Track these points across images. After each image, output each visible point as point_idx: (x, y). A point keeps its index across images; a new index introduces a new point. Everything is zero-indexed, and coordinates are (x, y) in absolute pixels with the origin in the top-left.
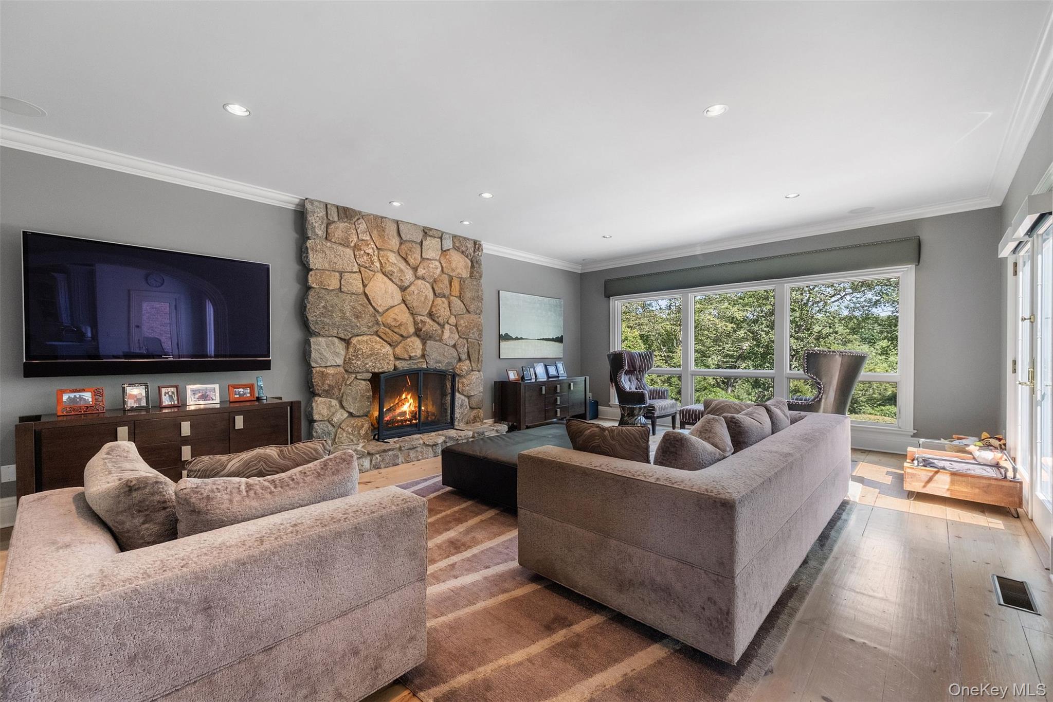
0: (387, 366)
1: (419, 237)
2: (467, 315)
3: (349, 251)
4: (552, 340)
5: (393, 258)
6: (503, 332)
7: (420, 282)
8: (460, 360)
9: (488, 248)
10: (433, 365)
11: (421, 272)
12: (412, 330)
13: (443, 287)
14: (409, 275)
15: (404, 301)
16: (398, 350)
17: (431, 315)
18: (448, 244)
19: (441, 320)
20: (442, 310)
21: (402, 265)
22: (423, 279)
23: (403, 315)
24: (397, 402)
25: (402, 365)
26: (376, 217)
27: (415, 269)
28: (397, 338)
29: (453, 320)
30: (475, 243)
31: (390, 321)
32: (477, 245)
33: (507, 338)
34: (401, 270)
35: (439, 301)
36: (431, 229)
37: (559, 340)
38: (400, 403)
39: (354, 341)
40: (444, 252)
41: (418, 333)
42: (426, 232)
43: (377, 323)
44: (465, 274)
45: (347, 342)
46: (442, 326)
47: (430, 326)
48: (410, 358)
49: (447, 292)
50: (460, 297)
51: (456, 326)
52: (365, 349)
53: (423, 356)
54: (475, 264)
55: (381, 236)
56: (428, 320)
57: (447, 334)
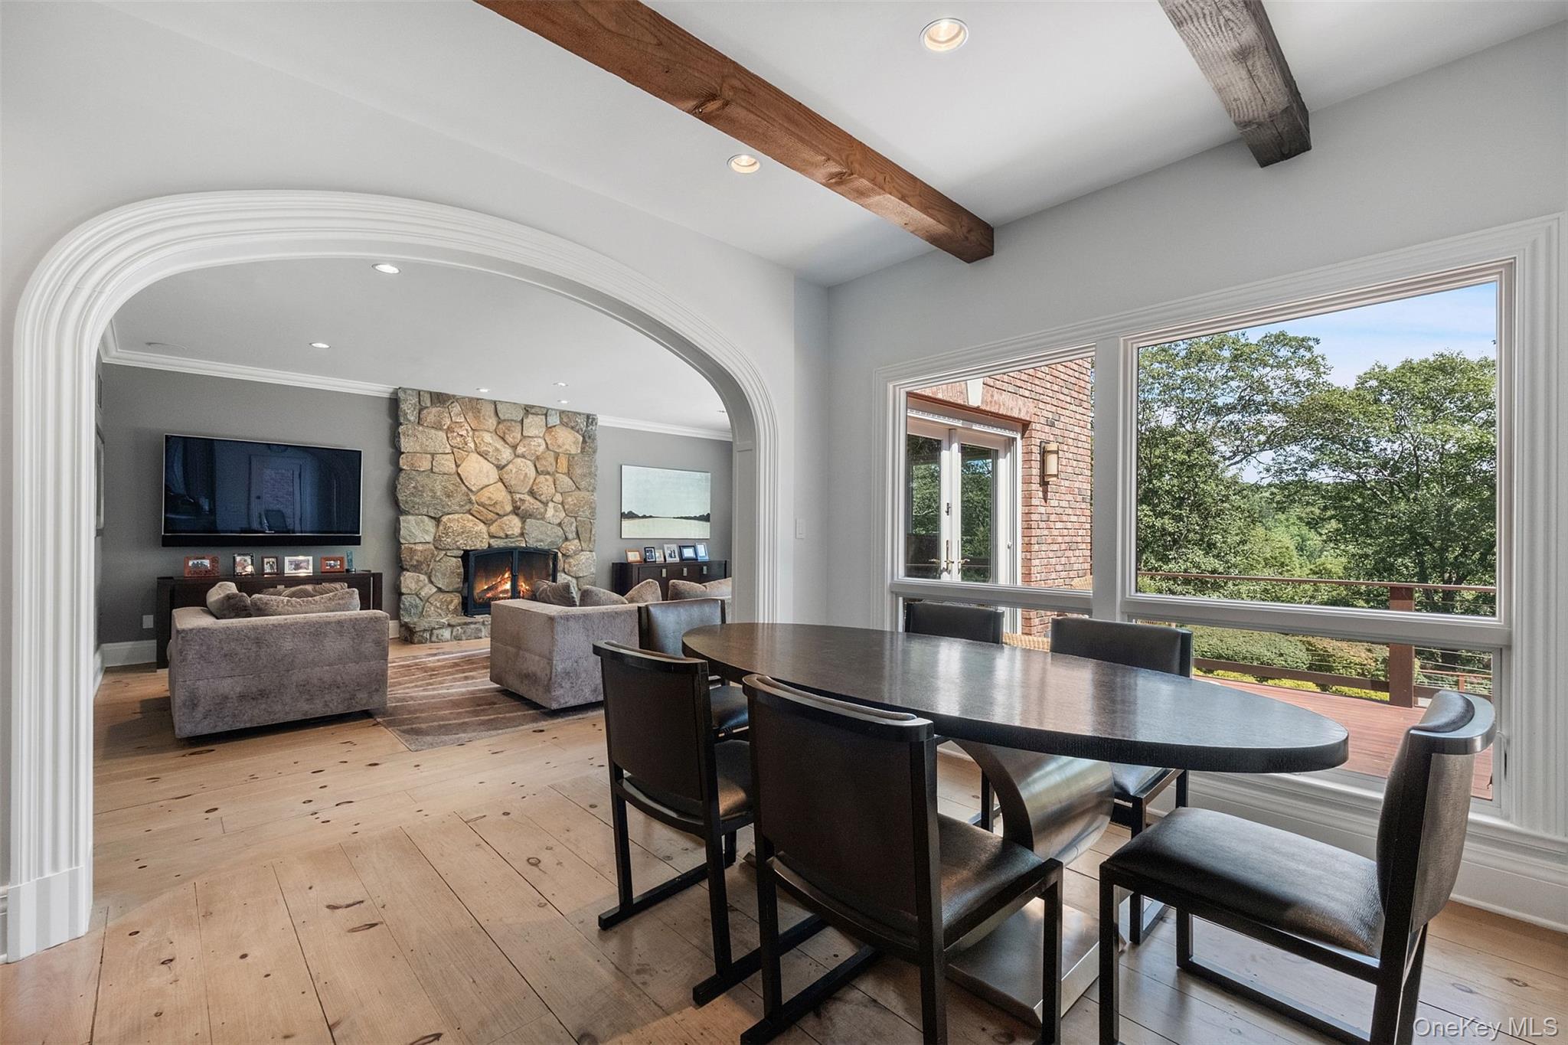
0: (482, 544)
1: (520, 414)
2: (577, 493)
3: (442, 435)
4: (695, 518)
5: (488, 437)
6: (625, 510)
7: (519, 460)
8: (566, 539)
9: (603, 420)
10: (532, 543)
11: (520, 450)
12: (509, 508)
13: (548, 463)
14: (506, 454)
15: (501, 480)
16: (493, 529)
17: (532, 493)
18: (554, 420)
19: (543, 498)
20: (546, 487)
21: (499, 444)
22: (523, 456)
23: (499, 494)
24: (499, 580)
25: (497, 543)
26: (471, 399)
27: (514, 447)
28: (491, 516)
29: (558, 498)
30: (588, 416)
31: (484, 500)
32: (590, 419)
33: (631, 516)
34: (497, 450)
35: (542, 478)
36: (533, 407)
37: (706, 518)
38: (503, 582)
39: (445, 519)
40: (549, 428)
41: (516, 511)
42: (528, 410)
43: (470, 501)
44: (575, 450)
45: (437, 520)
46: (546, 504)
47: (530, 504)
48: (507, 536)
49: (551, 469)
50: (569, 474)
51: (562, 504)
52: (455, 526)
53: (522, 534)
54: (588, 440)
55: (477, 418)
56: (528, 498)
57: (550, 512)
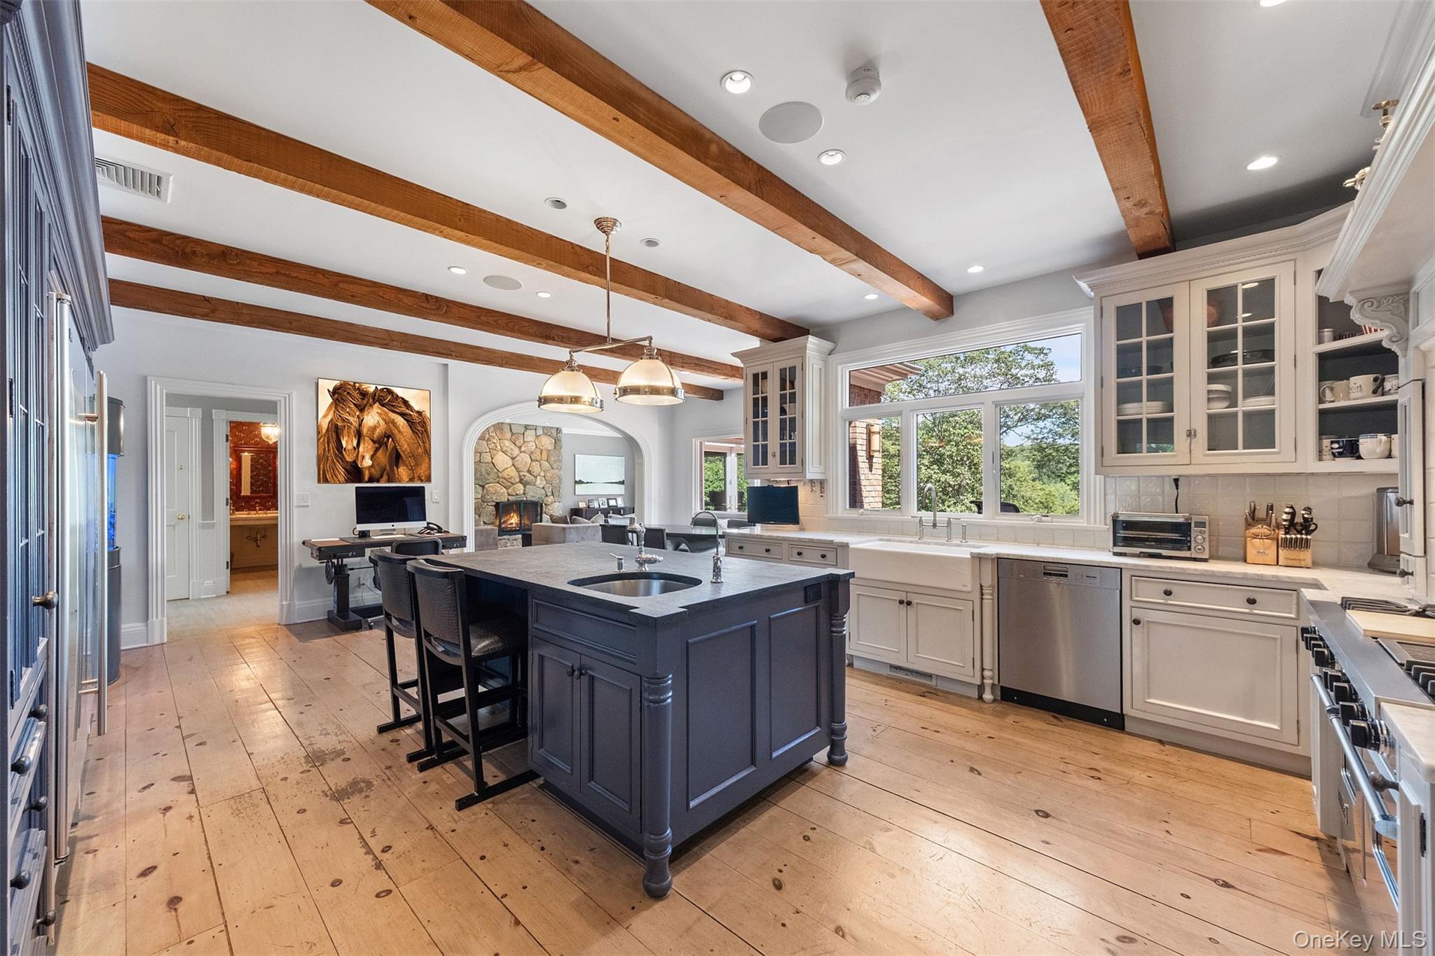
0: (504, 499)
1: (523, 429)
2: (552, 471)
3: (485, 442)
4: (616, 483)
5: (507, 443)
6: (577, 479)
7: (522, 454)
8: (547, 496)
9: (565, 431)
10: (530, 498)
11: (523, 449)
12: (518, 480)
13: (537, 455)
14: (516, 451)
15: (513, 465)
16: (510, 491)
17: (529, 471)
18: (540, 432)
19: (535, 474)
20: (536, 468)
21: (513, 446)
22: (525, 452)
23: (512, 472)
24: (508, 517)
25: (511, 498)
26: (498, 424)
27: (520, 448)
28: (509, 484)
29: (542, 474)
30: (557, 429)
31: (505, 476)
32: (558, 430)
33: (580, 482)
34: (512, 449)
35: (534, 463)
36: (529, 426)
37: (622, 483)
38: (511, 519)
39: (486, 486)
40: (537, 436)
41: (521, 481)
42: (526, 427)
43: (499, 477)
44: (551, 447)
45: (483, 487)
46: (536, 477)
47: (528, 477)
48: (517, 495)
49: (539, 458)
50: (547, 461)
51: (544, 477)
52: (491, 489)
53: (524, 494)
54: (557, 441)
55: (501, 433)
56: (527, 474)
57: (538, 482)
